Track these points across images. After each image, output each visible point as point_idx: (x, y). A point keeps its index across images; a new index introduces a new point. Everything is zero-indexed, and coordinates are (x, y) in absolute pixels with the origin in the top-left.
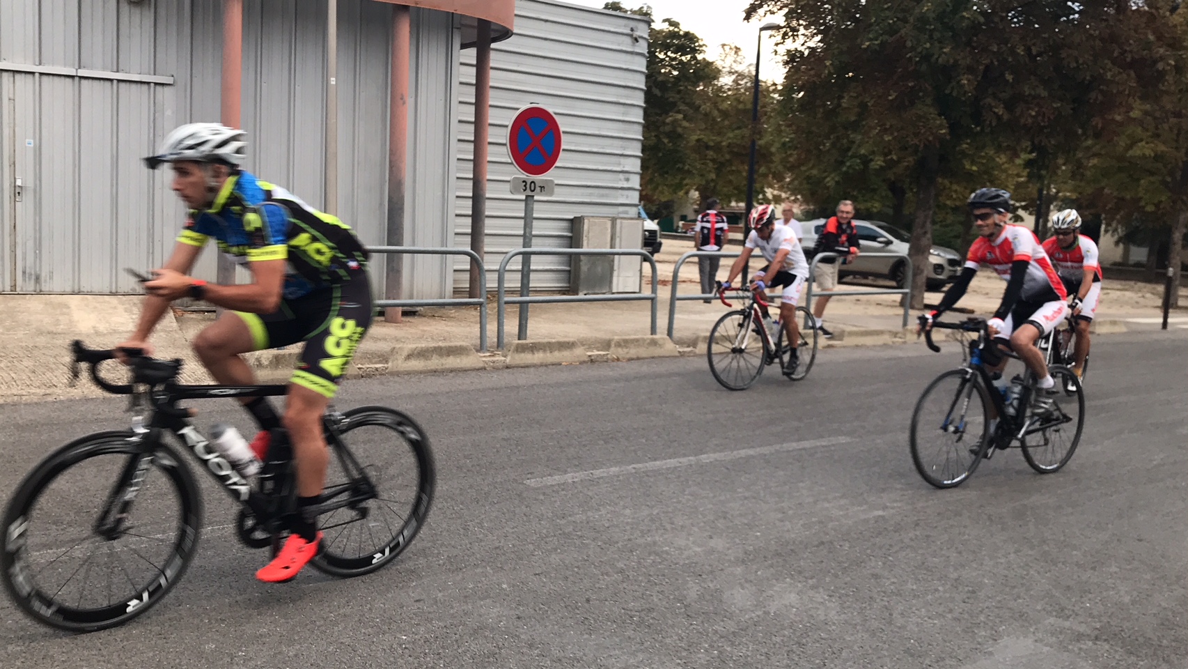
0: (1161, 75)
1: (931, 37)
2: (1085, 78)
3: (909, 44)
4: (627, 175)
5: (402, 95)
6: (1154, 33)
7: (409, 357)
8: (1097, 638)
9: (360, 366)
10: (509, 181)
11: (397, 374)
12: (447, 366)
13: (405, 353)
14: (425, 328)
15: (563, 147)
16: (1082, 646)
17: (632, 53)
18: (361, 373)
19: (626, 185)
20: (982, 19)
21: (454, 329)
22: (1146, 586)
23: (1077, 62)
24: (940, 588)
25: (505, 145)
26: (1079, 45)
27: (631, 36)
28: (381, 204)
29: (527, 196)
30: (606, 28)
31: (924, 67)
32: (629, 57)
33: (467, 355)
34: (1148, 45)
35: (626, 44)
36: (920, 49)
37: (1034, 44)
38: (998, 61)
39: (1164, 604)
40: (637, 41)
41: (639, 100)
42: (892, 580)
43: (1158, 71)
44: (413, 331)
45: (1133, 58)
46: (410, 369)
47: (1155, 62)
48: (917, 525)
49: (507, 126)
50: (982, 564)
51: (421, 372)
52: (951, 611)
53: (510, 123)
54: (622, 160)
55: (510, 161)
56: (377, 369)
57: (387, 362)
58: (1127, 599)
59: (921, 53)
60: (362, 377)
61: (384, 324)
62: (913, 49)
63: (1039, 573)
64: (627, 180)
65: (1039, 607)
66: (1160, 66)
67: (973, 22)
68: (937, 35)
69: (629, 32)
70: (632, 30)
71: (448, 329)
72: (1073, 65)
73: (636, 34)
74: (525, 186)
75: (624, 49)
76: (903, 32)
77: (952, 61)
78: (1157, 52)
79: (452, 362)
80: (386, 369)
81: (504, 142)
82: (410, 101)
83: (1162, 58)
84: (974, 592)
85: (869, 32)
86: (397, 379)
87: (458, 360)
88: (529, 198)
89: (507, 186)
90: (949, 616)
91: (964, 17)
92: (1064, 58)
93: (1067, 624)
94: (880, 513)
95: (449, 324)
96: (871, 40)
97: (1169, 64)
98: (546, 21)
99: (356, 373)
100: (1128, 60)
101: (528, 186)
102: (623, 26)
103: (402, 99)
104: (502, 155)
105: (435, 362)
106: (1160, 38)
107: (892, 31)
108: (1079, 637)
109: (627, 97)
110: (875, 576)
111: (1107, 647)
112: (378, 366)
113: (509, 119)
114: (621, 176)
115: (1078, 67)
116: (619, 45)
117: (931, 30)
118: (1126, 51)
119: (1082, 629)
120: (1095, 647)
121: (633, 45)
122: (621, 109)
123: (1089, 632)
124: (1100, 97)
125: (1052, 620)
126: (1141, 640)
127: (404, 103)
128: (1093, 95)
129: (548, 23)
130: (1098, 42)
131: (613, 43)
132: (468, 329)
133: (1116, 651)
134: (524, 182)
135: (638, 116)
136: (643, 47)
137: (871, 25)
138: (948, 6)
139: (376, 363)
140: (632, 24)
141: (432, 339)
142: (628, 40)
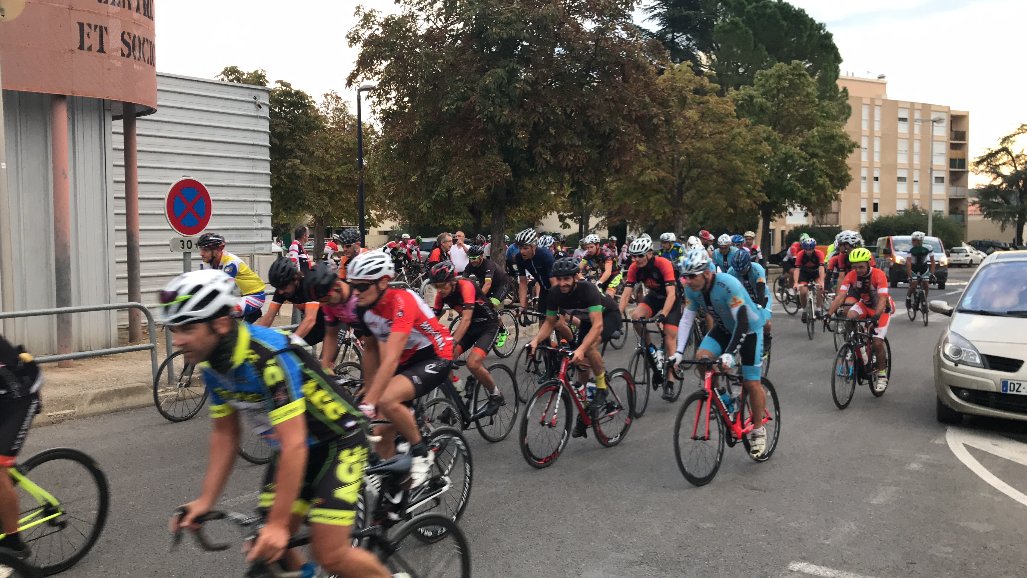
0: (657, 126)
1: (493, 102)
2: (605, 131)
3: (477, 108)
4: (260, 218)
5: (64, 170)
6: (649, 96)
7: (93, 401)
8: (642, 563)
9: (49, 414)
10: (168, 245)
11: (83, 417)
12: (127, 405)
13: (90, 398)
14: (97, 370)
15: (213, 212)
16: (633, 570)
17: (256, 117)
18: (51, 419)
19: (260, 226)
20: (529, 89)
21: (122, 368)
22: (669, 521)
23: (599, 119)
24: (540, 543)
25: (164, 215)
26: (599, 106)
27: (255, 103)
28: (47, 263)
29: (185, 254)
30: (233, 97)
31: (490, 126)
32: (254, 120)
33: (144, 393)
34: (645, 106)
35: (251, 110)
36: (486, 112)
37: (568, 106)
38: (543, 119)
39: (680, 532)
40: (260, 107)
41: (266, 155)
42: (508, 541)
43: (654, 124)
44: (87, 373)
45: (636, 115)
46: (95, 411)
47: (651, 118)
48: (519, 496)
49: (163, 199)
50: (565, 520)
51: (105, 413)
52: (549, 559)
53: (166, 196)
54: (255, 205)
55: (170, 228)
56: (65, 415)
57: (73, 407)
58: (658, 532)
59: (487, 115)
60: (53, 423)
61: (58, 369)
62: (480, 112)
63: (602, 521)
64: (261, 222)
65: (604, 547)
66: (655, 121)
67: (523, 91)
68: (497, 101)
69: (253, 100)
70: (255, 98)
71: (117, 368)
72: (597, 121)
73: (259, 101)
74: (183, 244)
75: (250, 114)
76: (472, 99)
77: (510, 121)
78: (653, 111)
79: (131, 401)
80: (74, 413)
81: (163, 212)
82: (70, 174)
83: (656, 115)
84: (562, 542)
85: (447, 98)
86: (84, 422)
87: (137, 399)
88: (187, 254)
89: (167, 249)
90: (548, 562)
91: (516, 87)
92: (589, 116)
93: (622, 556)
94: (494, 490)
95: (118, 363)
96: (448, 105)
97: (661, 120)
98: (180, 93)
99: (47, 421)
100: (634, 116)
101: (185, 244)
102: (247, 96)
103: (64, 174)
104: (161, 223)
105: (116, 403)
106: (653, 100)
107: (464, 98)
108: (631, 564)
109: (256, 153)
110: (497, 540)
111: (647, 568)
112: (66, 412)
113: (165, 192)
114: (255, 219)
115: (600, 122)
116: (245, 110)
117: (493, 97)
118: (631, 110)
119: (632, 558)
120: (640, 569)
121: (257, 110)
122: (251, 163)
123: (636, 560)
124: (617, 145)
125: (613, 554)
126: (668, 559)
127: (66, 177)
128: (612, 143)
129: (182, 95)
130: (612, 105)
131: (239, 109)
132: (135, 367)
133: (653, 570)
134: (182, 241)
135: (266, 169)
136: (265, 112)
137: (448, 93)
138: (503, 78)
139: (63, 410)
140: (255, 93)
141: (107, 380)
142: (252, 106)
